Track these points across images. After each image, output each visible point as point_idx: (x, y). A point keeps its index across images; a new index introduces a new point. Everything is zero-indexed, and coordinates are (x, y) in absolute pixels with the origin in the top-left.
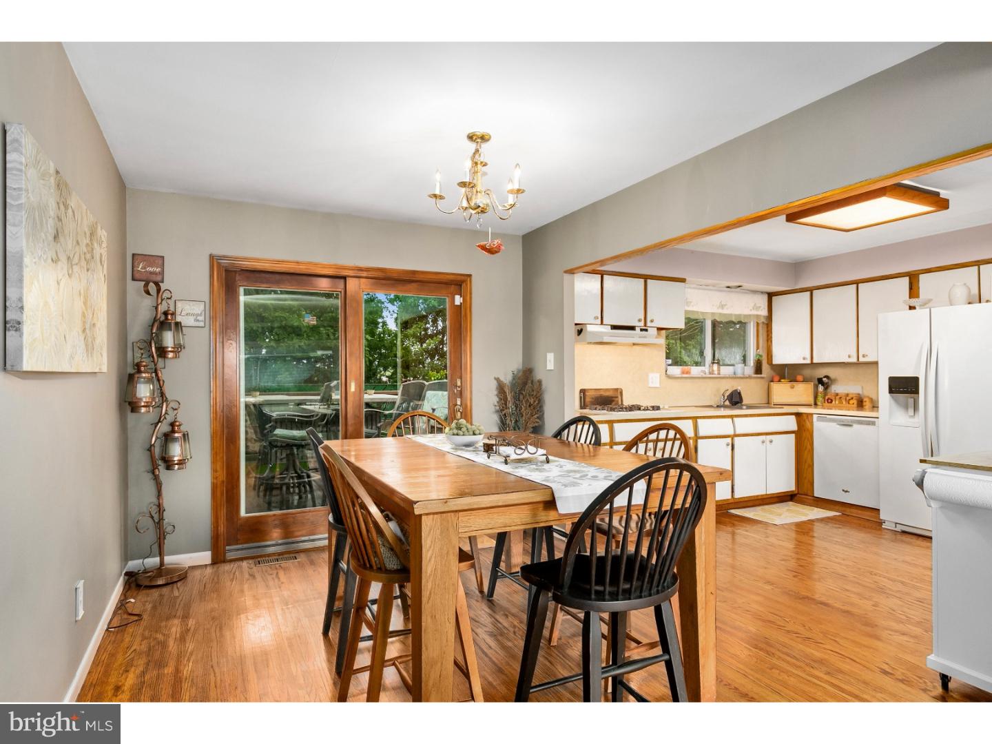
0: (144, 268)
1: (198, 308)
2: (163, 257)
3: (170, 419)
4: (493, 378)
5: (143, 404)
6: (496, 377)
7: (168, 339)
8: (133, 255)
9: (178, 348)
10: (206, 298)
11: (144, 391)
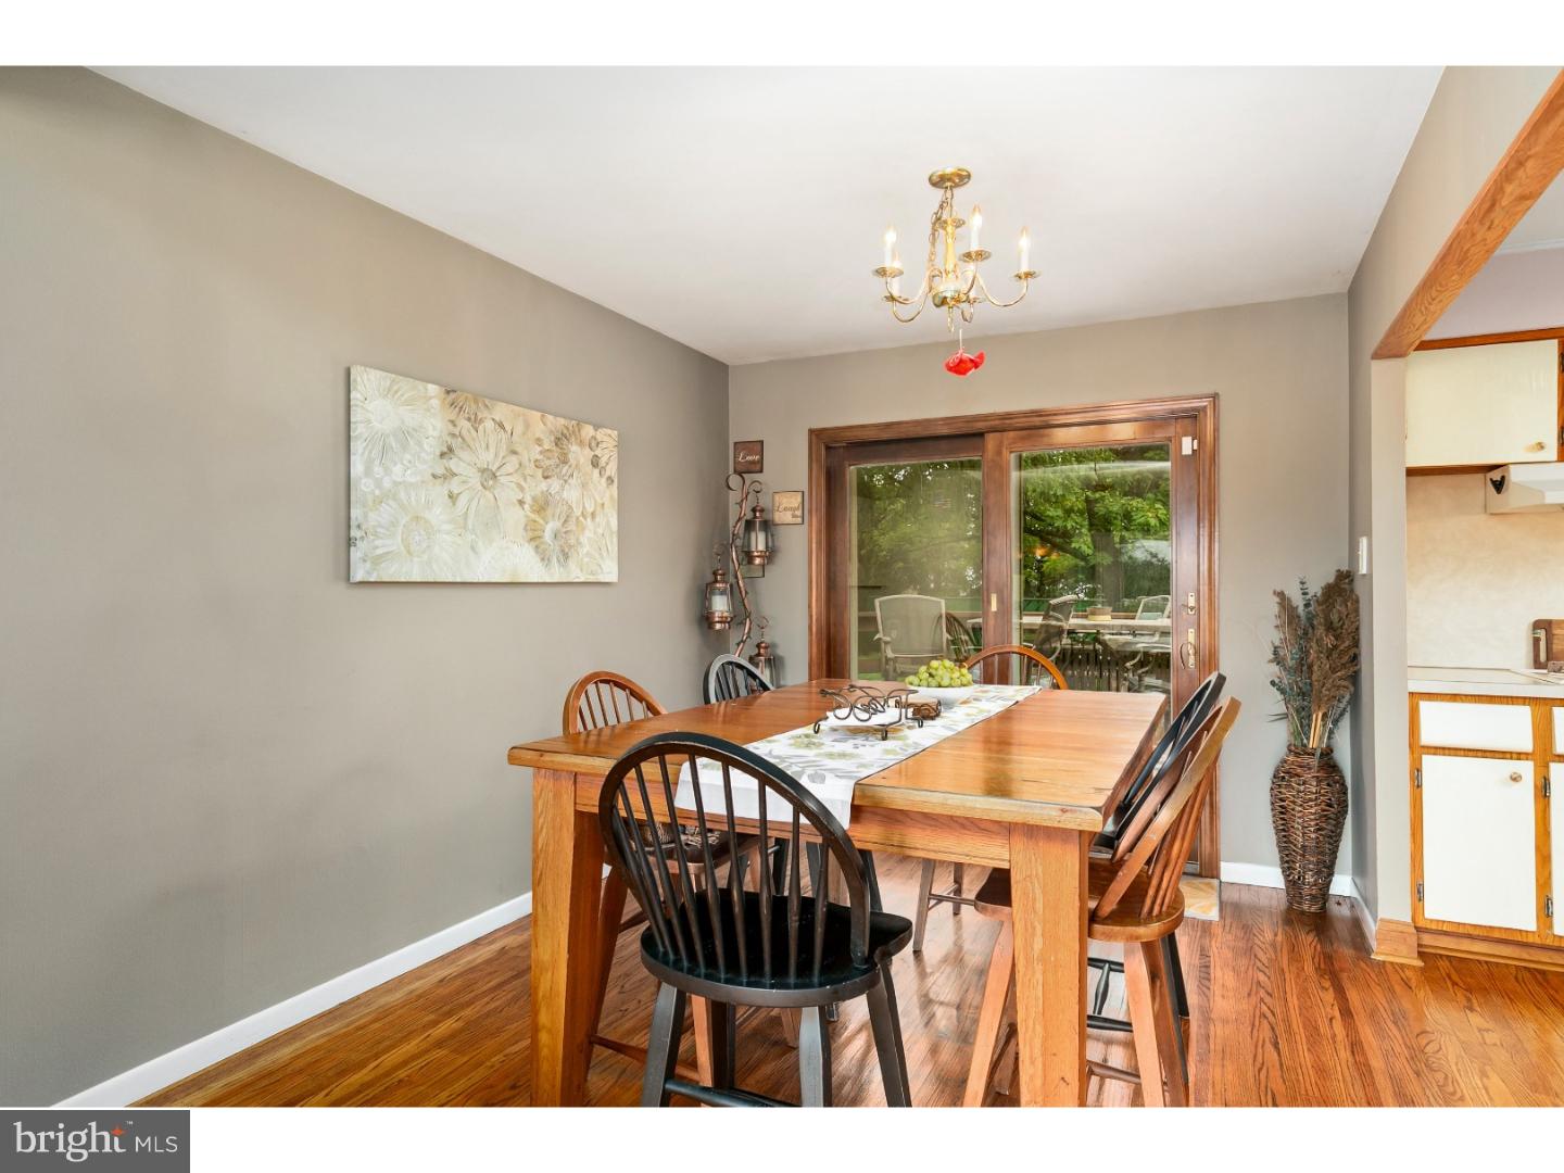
0: (744, 458)
1: (795, 501)
2: (762, 442)
3: (755, 639)
4: (1272, 592)
5: (717, 619)
6: (1278, 590)
7: (759, 542)
8: (736, 443)
9: (770, 554)
10: (805, 488)
11: (720, 605)
